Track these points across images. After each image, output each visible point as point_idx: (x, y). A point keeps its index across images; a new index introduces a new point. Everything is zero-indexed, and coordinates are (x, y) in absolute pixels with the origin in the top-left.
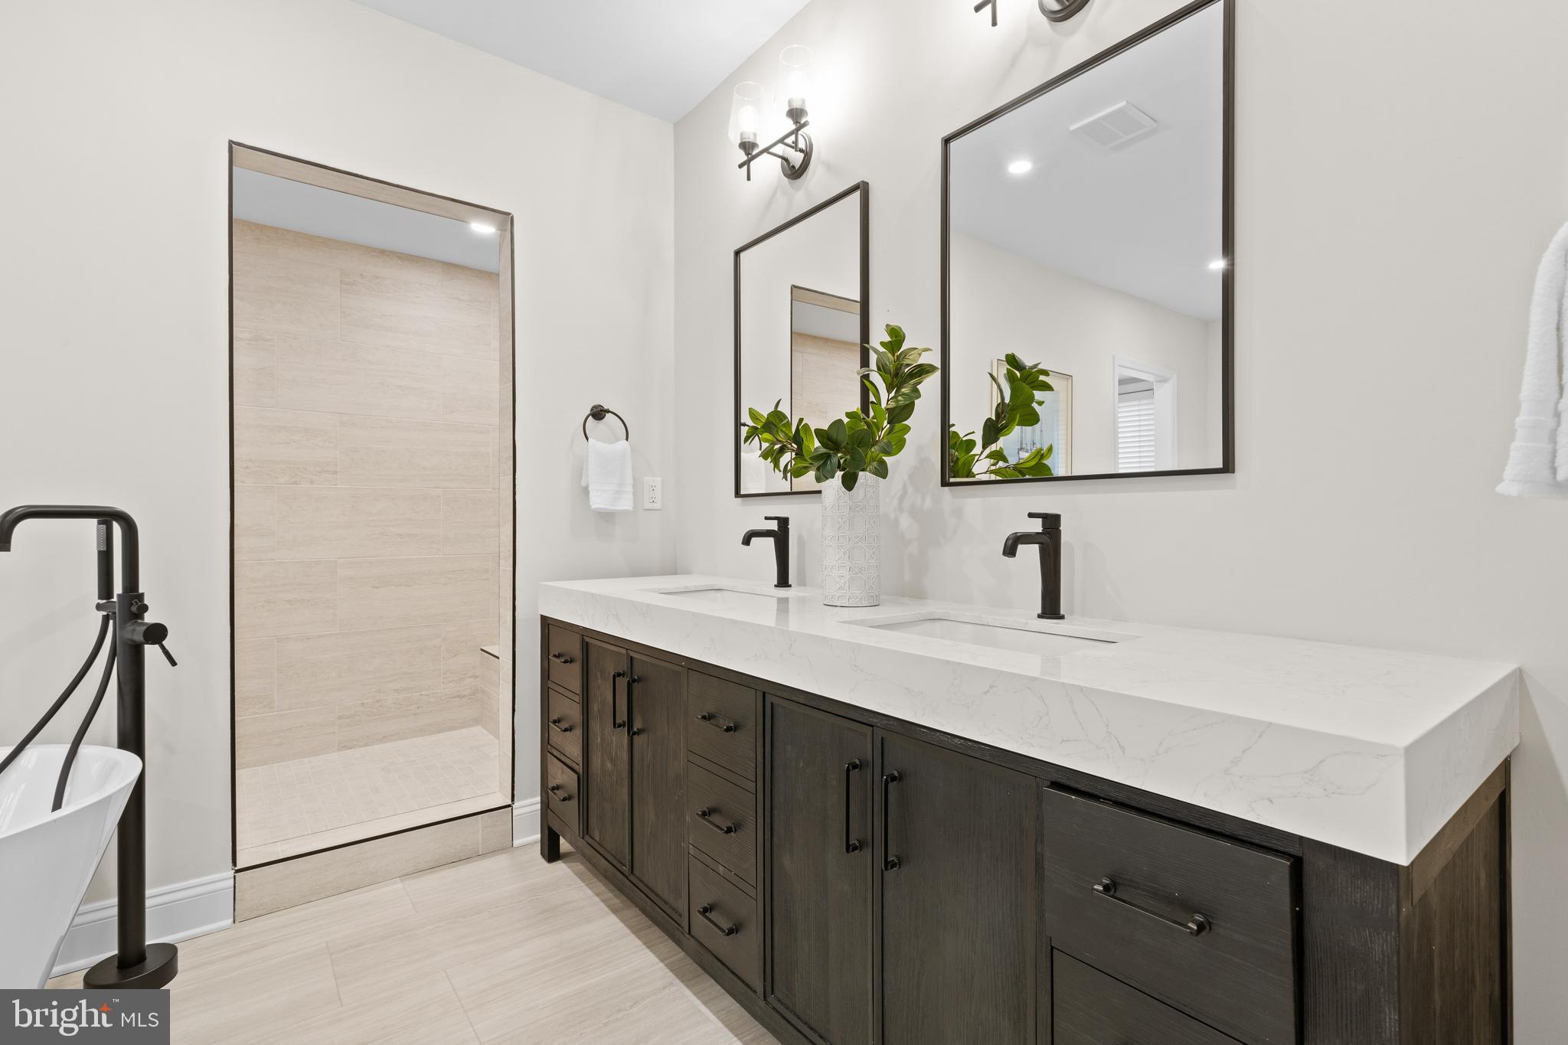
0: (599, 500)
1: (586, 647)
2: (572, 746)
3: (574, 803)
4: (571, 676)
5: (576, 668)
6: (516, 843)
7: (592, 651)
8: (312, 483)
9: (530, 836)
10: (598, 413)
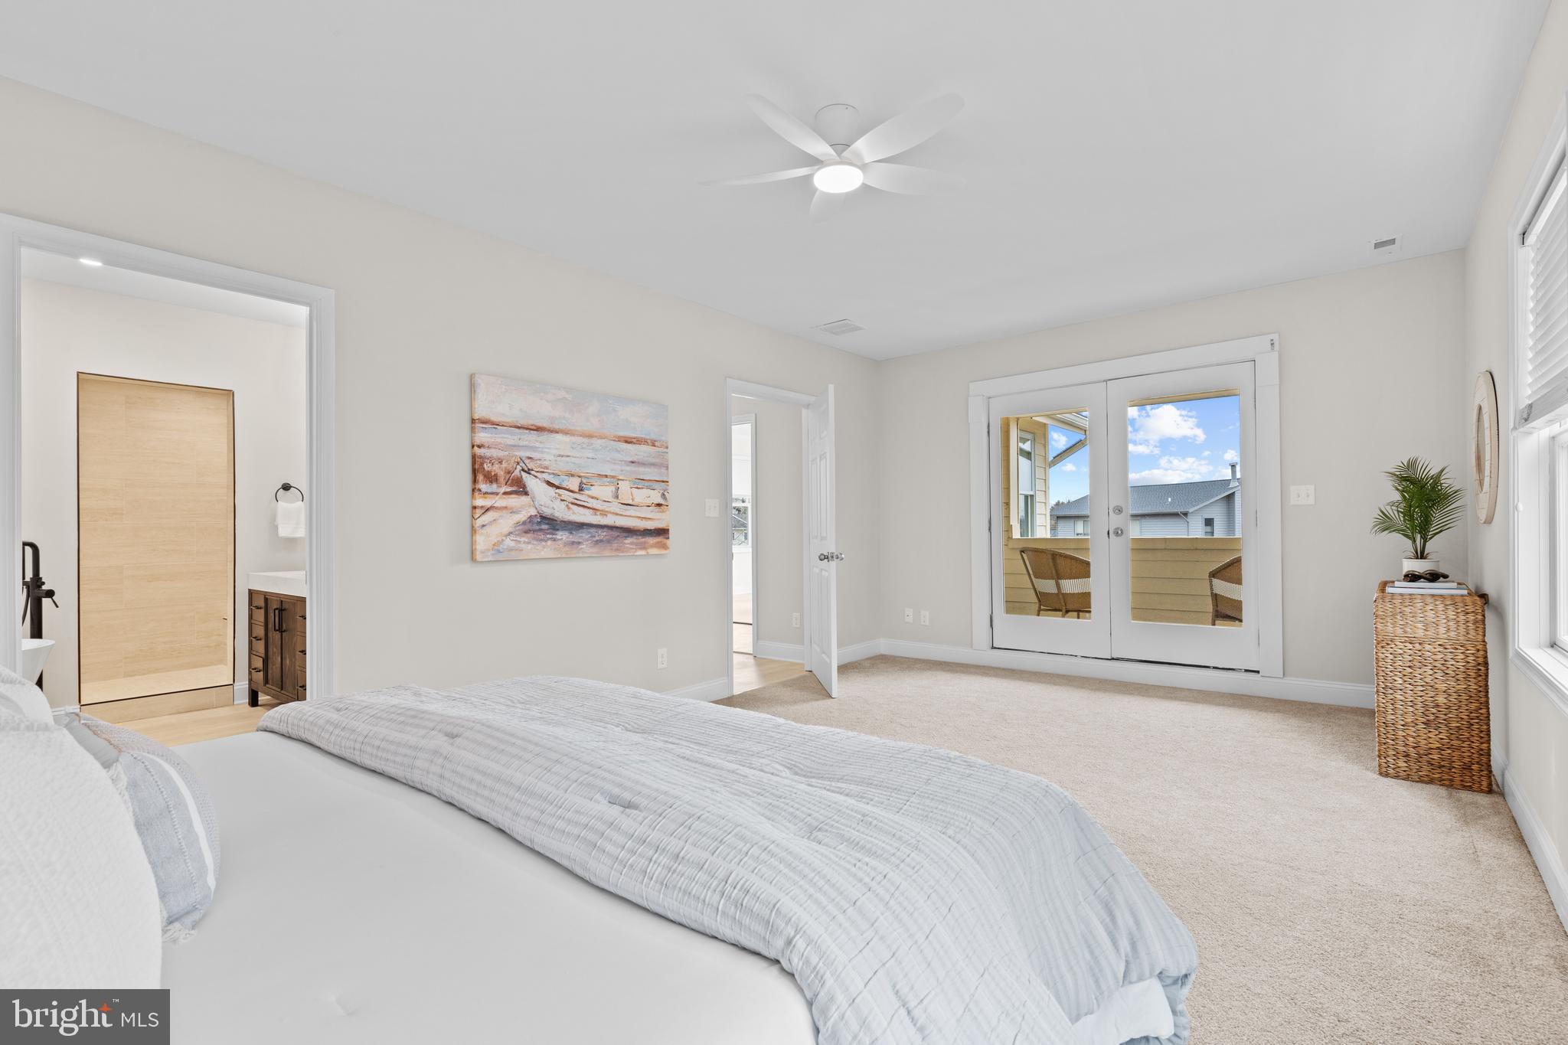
0: (284, 531)
1: (266, 600)
2: (260, 647)
3: (262, 673)
4: (260, 615)
5: (262, 611)
6: (235, 703)
7: (269, 601)
8: (106, 520)
9: (244, 699)
10: (286, 487)
